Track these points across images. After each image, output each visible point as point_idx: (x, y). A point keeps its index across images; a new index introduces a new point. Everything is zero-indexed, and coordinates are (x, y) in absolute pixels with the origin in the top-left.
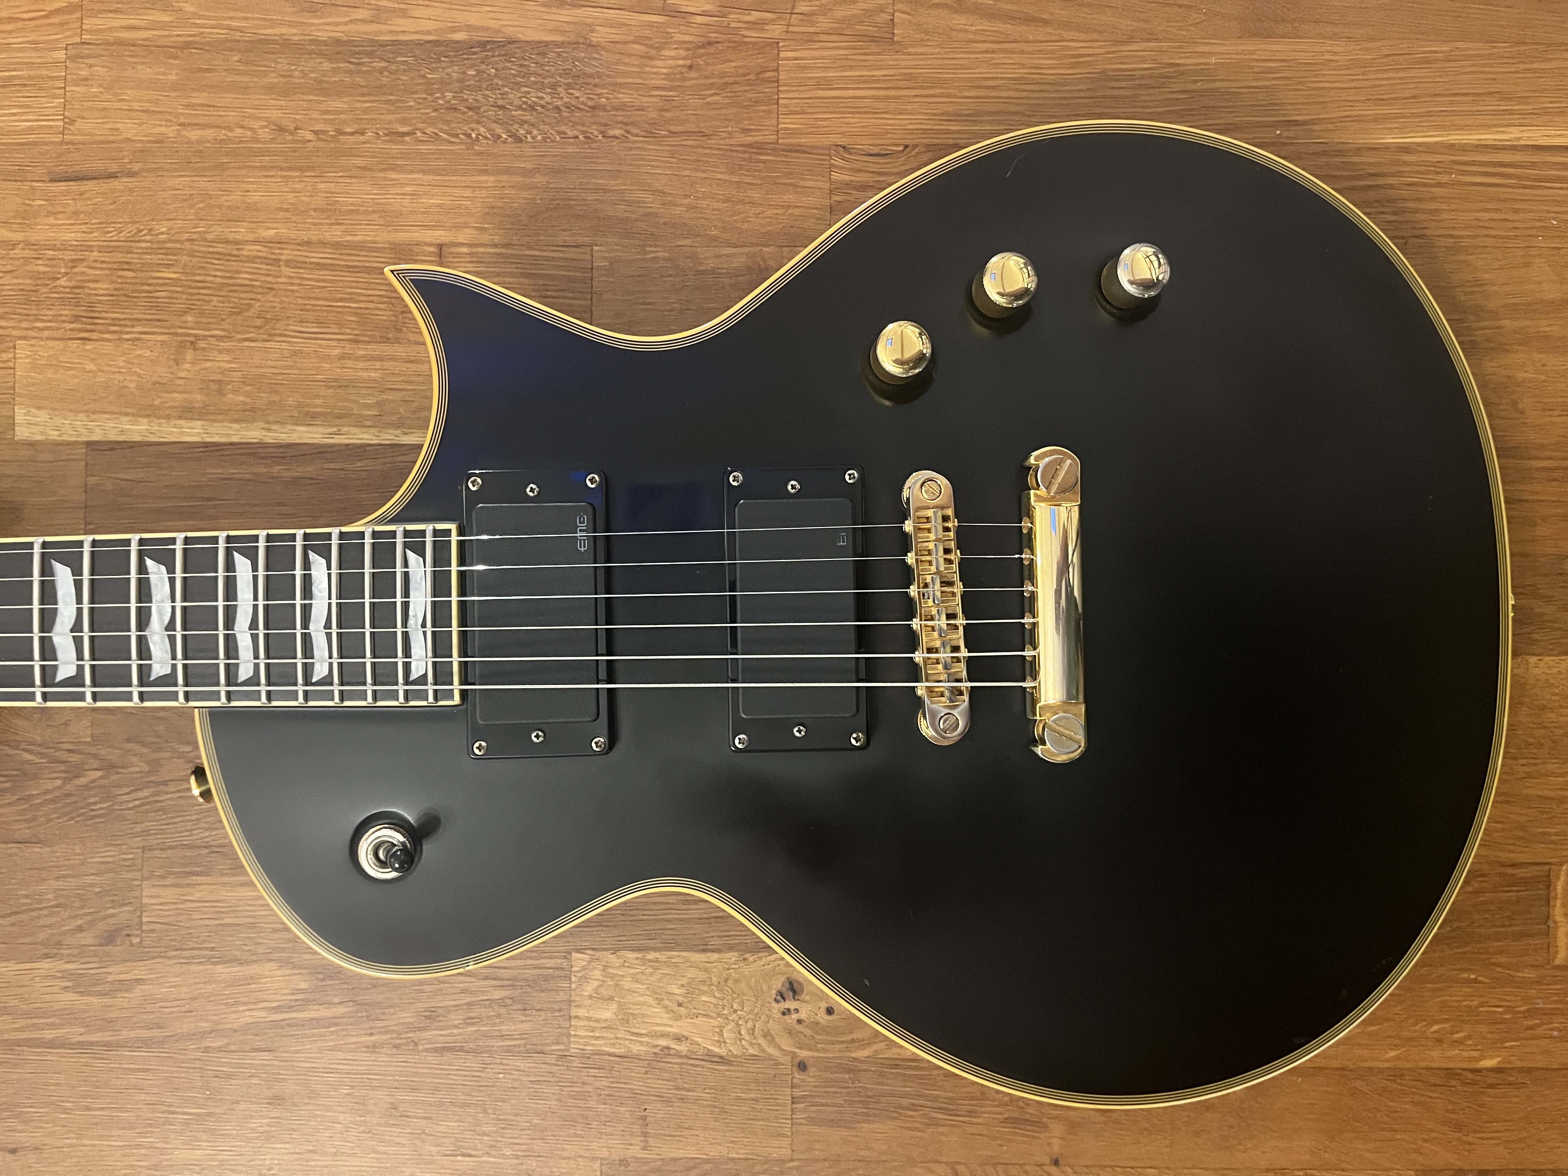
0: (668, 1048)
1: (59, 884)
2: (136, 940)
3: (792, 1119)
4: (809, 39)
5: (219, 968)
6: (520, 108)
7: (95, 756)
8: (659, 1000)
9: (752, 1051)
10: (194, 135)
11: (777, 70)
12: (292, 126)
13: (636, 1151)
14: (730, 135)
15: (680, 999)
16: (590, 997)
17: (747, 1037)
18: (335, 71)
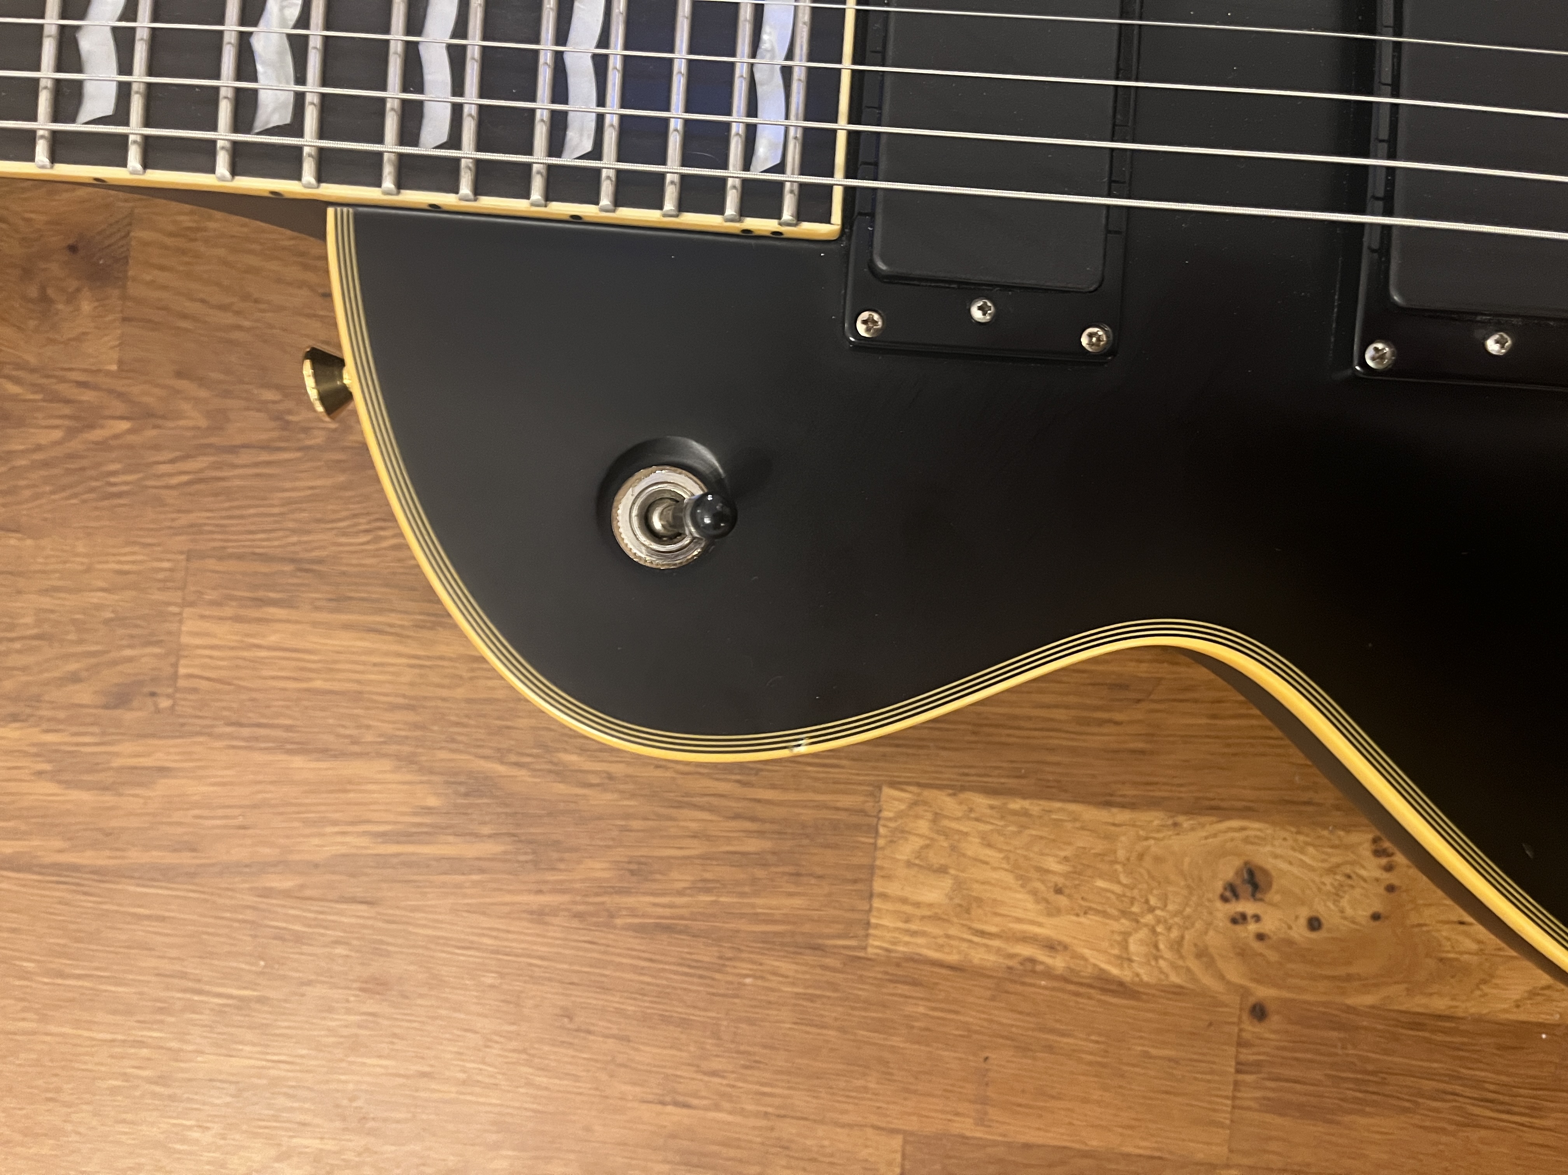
0: (1032, 961)
1: (46, 602)
2: (165, 703)
3: (1234, 1098)
5: (298, 762)
7: (120, 396)
8: (1024, 880)
9: (1175, 979)
13: (965, 1126)
15: (1060, 881)
16: (909, 864)
17: (1168, 954)
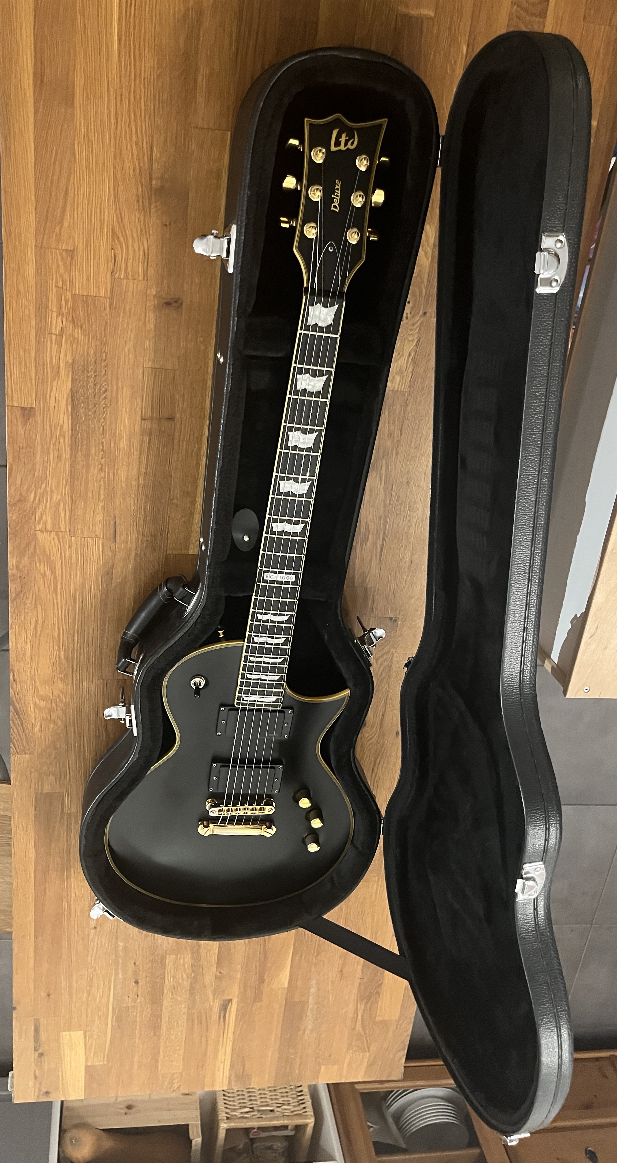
4: (72, 283)
6: (95, 389)
9: (417, 331)
10: (102, 497)
11: (83, 296)
12: (100, 466)
14: (106, 315)
17: (413, 332)
18: (81, 450)
